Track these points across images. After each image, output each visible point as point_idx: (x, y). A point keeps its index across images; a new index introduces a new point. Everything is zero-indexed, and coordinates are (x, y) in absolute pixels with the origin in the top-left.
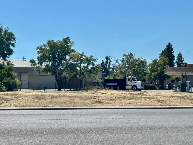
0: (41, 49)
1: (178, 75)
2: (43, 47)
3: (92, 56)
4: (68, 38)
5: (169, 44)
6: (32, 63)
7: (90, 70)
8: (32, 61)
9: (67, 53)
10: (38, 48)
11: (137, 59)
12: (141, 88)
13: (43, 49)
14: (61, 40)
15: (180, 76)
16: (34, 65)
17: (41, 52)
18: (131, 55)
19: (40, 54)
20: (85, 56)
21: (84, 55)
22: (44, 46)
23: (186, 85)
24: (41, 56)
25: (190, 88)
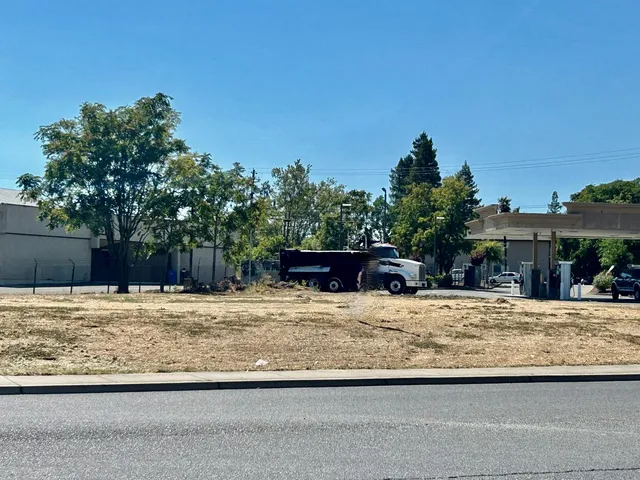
0: (56, 138)
1: (492, 240)
2: (63, 131)
3: (240, 169)
4: (161, 96)
5: (424, 136)
6: (26, 189)
7: (231, 217)
8: (26, 181)
9: (155, 154)
10: (44, 132)
11: (317, 184)
12: (420, 285)
13: (66, 137)
14: (132, 105)
15: (500, 244)
16: (33, 196)
17: (58, 150)
18: (298, 172)
19: (55, 156)
20: (214, 167)
21: (213, 162)
22: (67, 125)
23: (559, 276)
24: (60, 163)
25: (571, 285)
